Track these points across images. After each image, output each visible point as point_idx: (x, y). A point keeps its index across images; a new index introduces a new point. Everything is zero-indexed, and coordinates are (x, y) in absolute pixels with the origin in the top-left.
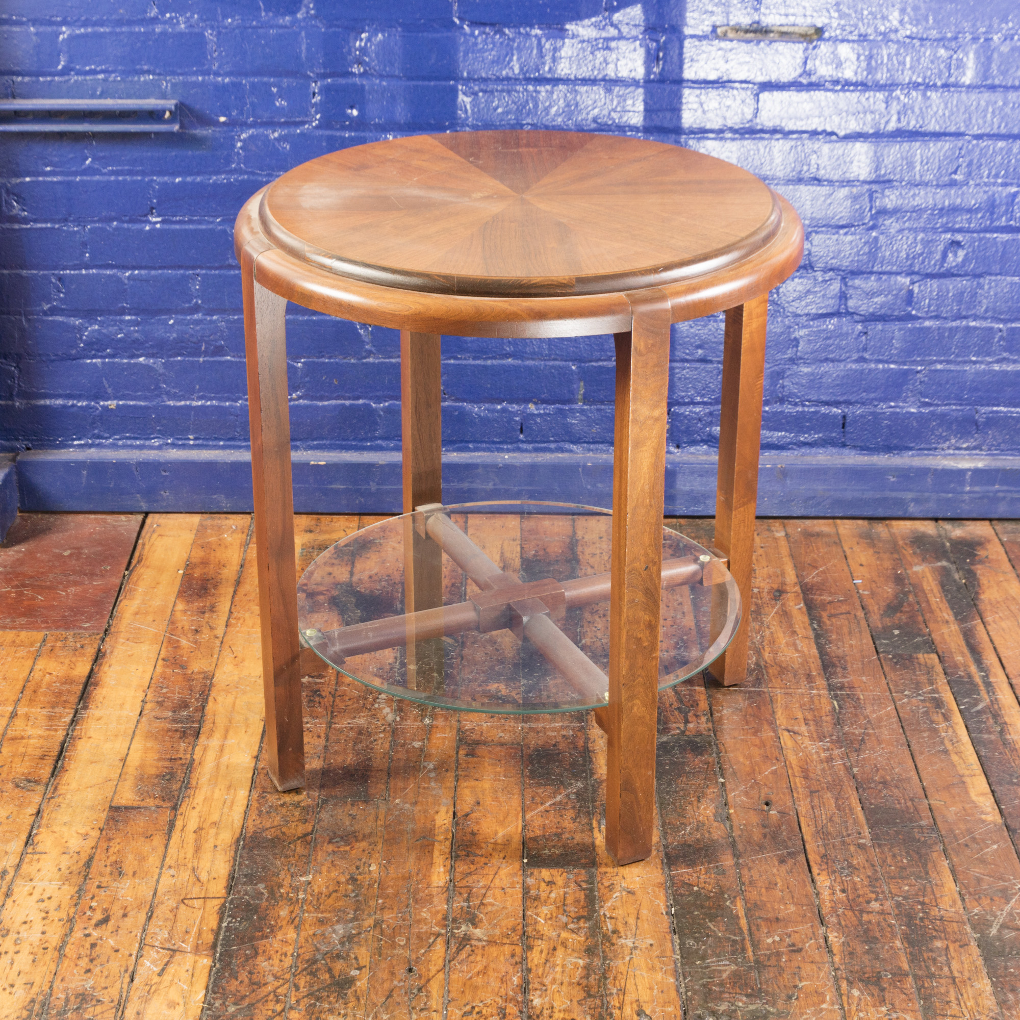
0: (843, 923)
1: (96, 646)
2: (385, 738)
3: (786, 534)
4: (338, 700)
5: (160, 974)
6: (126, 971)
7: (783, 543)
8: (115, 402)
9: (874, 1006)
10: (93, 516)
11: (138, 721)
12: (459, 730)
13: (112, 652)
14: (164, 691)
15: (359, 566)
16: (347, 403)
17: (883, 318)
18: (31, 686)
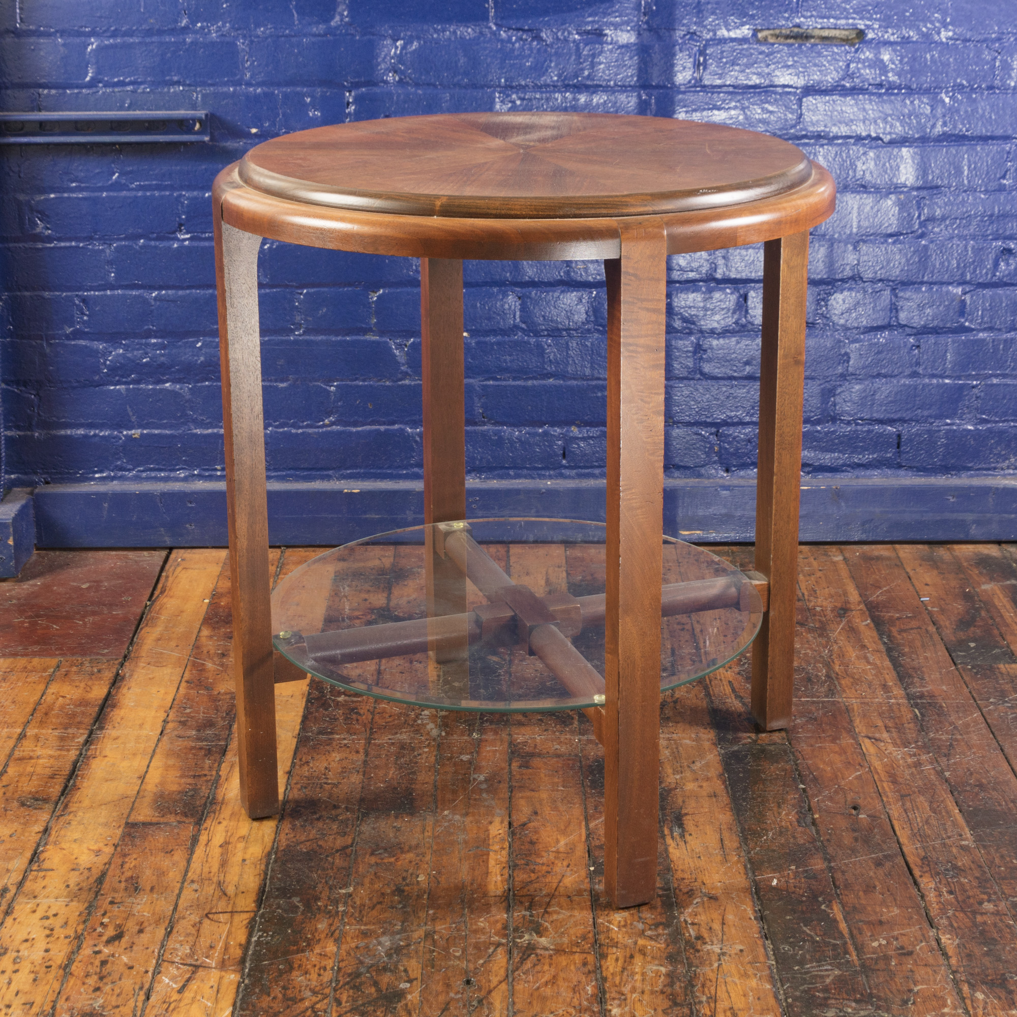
0: (955, 925)
1: (114, 671)
2: (429, 752)
3: (845, 559)
4: (377, 717)
5: (181, 991)
6: (141, 988)
7: (842, 566)
8: (139, 431)
9: (1003, 1009)
10: (114, 553)
11: (159, 740)
12: (511, 743)
13: (131, 676)
14: (188, 711)
15: (396, 592)
16: (382, 428)
17: (936, 331)
18: (42, 708)
